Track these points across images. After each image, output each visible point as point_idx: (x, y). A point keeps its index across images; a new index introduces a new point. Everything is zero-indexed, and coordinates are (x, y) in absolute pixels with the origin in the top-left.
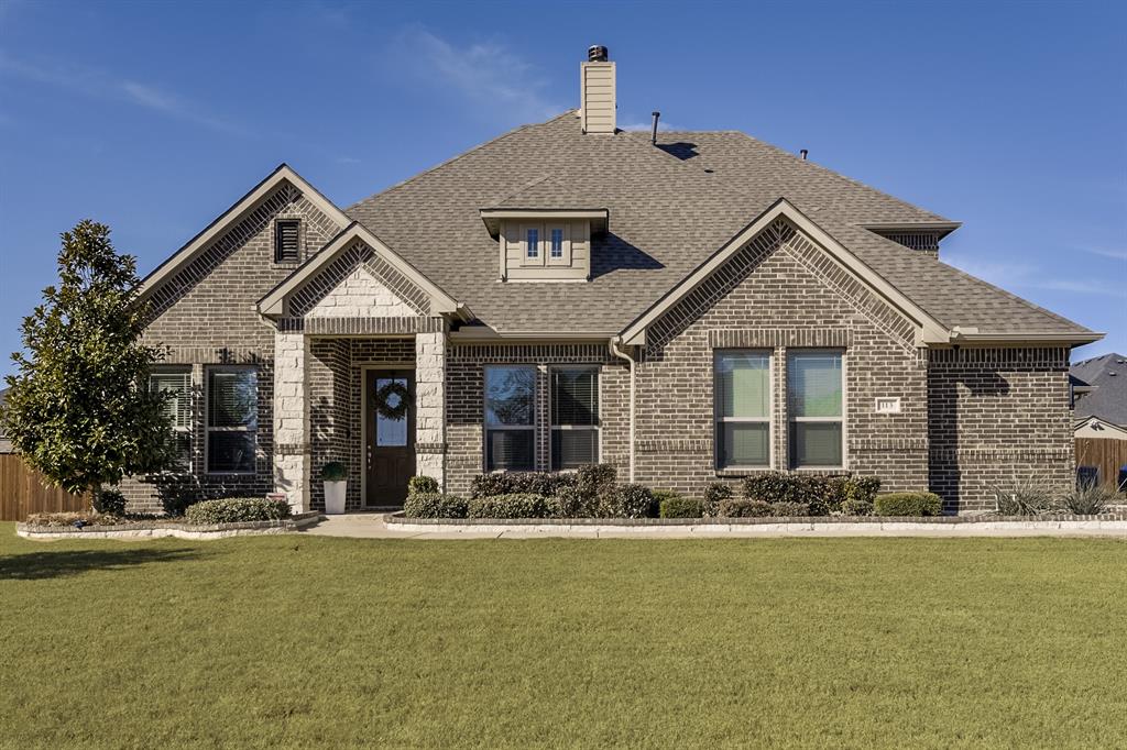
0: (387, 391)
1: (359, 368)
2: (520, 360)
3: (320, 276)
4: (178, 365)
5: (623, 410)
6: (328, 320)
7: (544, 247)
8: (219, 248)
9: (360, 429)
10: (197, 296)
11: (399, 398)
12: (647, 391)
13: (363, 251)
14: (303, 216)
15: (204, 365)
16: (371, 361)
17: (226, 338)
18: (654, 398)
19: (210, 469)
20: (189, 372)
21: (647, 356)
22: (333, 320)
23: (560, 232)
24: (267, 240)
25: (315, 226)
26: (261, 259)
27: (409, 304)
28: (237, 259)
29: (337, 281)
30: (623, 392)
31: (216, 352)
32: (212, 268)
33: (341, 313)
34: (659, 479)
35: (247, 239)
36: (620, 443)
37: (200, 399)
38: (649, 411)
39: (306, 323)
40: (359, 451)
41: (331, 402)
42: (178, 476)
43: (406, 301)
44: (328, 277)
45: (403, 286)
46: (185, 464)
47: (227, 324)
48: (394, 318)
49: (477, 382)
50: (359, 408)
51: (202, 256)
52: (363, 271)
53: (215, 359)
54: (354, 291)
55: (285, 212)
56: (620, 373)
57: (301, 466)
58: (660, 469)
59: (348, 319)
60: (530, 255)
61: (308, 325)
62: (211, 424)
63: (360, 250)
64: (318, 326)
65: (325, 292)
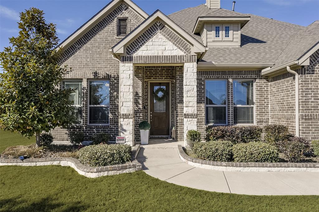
0: (158, 91)
1: (148, 82)
2: (221, 77)
3: (140, 37)
4: (77, 79)
5: (266, 98)
6: (144, 57)
7: (222, 33)
8: (94, 30)
9: (148, 106)
10: (85, 50)
11: (163, 94)
12: (307, 89)
13: (160, 25)
14: (129, 16)
15: (88, 79)
16: (152, 79)
17: (97, 67)
18: (310, 92)
19: (90, 122)
20: (81, 82)
21: (306, 72)
22: (146, 57)
23: (228, 27)
24: (114, 26)
25: (134, 20)
26: (111, 34)
27: (181, 50)
28: (101, 34)
29: (148, 39)
30: (265, 91)
31: (92, 73)
32: (91, 38)
33: (150, 53)
34: (313, 133)
35: (105, 26)
36: (264, 112)
37: (86, 93)
38: (308, 99)
39: (134, 58)
40: (148, 114)
41: (140, 95)
42: (77, 126)
43: (179, 48)
44: (144, 38)
45: (178, 41)
46: (80, 120)
47: (97, 62)
48: (174, 56)
49: (203, 86)
50: (148, 97)
51: (87, 33)
52: (160, 34)
53: (92, 77)
54: (156, 43)
55: (121, 15)
56: (264, 83)
57: (131, 124)
58: (314, 128)
59: (153, 56)
60: (216, 36)
61: (135, 59)
62: (90, 104)
63: (158, 24)
64: (139, 59)
65: (143, 44)
